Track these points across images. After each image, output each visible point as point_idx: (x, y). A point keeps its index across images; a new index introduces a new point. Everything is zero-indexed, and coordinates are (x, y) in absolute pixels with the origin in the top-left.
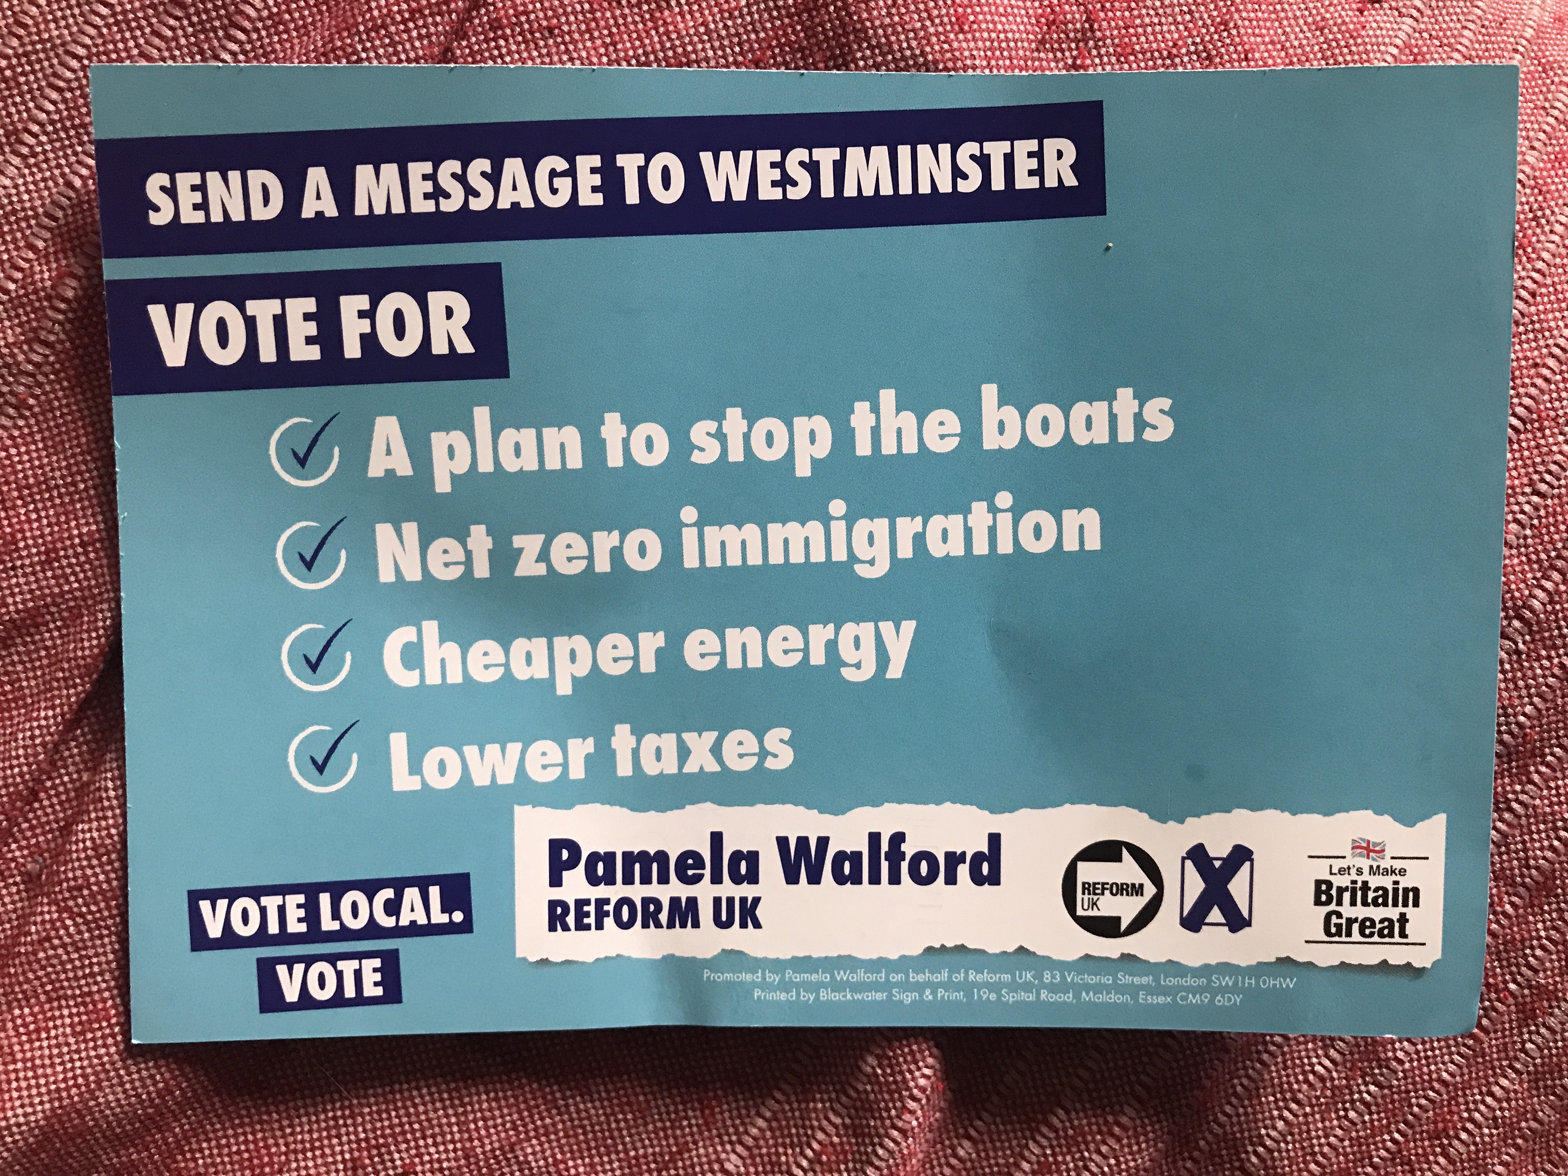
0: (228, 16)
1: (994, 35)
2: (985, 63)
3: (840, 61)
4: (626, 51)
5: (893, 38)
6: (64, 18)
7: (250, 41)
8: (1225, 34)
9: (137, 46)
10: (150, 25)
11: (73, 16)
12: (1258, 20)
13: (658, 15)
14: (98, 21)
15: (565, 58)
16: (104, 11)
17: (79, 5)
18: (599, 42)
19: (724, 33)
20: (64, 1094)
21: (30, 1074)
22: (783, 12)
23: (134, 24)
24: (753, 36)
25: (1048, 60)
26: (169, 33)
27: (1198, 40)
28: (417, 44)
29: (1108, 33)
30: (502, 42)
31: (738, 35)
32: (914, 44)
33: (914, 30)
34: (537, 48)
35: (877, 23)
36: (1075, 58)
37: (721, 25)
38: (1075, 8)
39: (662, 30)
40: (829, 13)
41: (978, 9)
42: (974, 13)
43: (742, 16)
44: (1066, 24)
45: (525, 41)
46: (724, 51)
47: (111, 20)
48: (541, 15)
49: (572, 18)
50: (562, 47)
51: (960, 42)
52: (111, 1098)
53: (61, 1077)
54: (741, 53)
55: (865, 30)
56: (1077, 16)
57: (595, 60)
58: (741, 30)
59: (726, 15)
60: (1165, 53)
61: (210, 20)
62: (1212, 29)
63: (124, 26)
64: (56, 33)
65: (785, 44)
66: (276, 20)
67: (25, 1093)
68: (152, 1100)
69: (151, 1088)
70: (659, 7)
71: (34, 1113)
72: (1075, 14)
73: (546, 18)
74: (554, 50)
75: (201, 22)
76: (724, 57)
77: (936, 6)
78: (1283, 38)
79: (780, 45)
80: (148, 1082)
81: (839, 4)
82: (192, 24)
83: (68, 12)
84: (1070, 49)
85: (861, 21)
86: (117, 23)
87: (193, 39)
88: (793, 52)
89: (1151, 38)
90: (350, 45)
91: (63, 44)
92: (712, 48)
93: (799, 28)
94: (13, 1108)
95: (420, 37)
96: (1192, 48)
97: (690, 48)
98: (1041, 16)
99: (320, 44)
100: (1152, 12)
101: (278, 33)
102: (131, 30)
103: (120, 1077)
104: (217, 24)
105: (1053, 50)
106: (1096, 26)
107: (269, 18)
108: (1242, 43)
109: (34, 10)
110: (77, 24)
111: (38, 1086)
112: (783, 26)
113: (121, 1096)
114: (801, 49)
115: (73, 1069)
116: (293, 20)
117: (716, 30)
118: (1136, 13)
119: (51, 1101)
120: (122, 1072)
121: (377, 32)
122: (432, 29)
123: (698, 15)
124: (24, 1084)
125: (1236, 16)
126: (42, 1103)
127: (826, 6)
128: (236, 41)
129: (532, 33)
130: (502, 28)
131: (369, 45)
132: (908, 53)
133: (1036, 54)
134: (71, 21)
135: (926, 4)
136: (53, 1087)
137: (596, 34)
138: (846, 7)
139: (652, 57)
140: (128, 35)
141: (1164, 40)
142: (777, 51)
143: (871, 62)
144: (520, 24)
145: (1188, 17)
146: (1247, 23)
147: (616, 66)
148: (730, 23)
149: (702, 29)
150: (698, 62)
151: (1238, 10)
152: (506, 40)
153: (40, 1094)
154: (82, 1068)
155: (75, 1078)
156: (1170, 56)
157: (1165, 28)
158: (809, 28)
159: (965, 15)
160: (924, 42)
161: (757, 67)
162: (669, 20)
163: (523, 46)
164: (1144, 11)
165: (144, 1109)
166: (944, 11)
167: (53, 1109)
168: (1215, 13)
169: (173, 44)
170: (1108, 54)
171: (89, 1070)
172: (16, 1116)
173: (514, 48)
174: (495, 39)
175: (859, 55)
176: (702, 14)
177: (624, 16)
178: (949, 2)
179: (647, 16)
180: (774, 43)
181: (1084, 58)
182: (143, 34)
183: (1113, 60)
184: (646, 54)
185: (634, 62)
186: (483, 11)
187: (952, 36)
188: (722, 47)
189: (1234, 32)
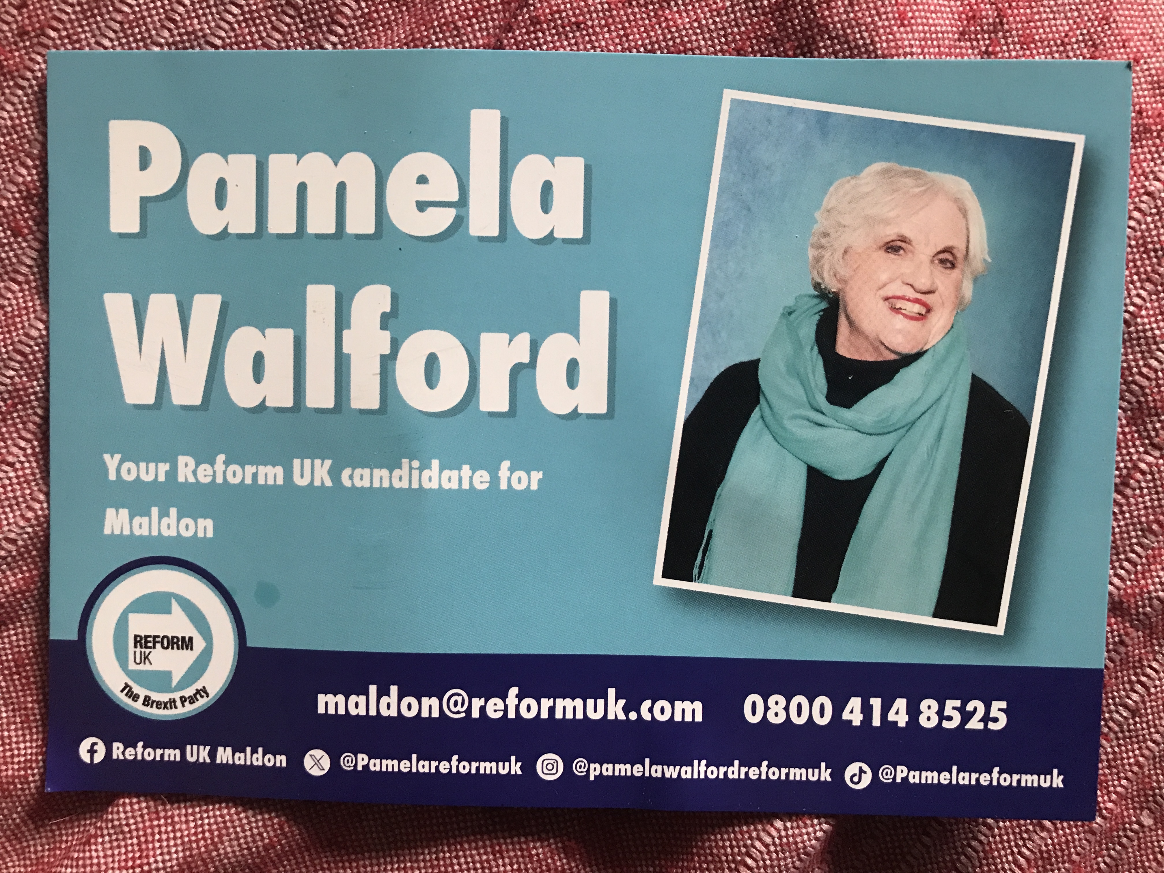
0: (331, 15)
1: (926, 28)
2: (919, 51)
3: (806, 49)
4: (636, 41)
5: (849, 31)
6: (205, 15)
7: (347, 35)
8: (1106, 27)
9: (261, 38)
10: (271, 22)
11: (212, 14)
12: (1131, 16)
13: (660, 13)
14: (230, 17)
15: (589, 46)
16: (236, 10)
17: (216, 5)
18: (614, 34)
19: (713, 27)
20: (194, 845)
21: (170, 828)
22: (760, 11)
23: (258, 21)
24: (736, 30)
25: (967, 48)
26: (286, 29)
27: (1085, 31)
28: (479, 35)
29: (1014, 26)
30: (540, 34)
31: (724, 28)
32: (866, 35)
33: (865, 24)
34: (567, 38)
35: (836, 19)
36: (987, 46)
37: (711, 21)
38: (988, 6)
39: (664, 25)
40: (797, 12)
41: (915, 8)
42: (911, 10)
43: (727, 14)
44: (981, 19)
45: (558, 34)
46: (713, 41)
47: (241, 18)
48: (571, 13)
49: (594, 15)
50: (587, 38)
51: (900, 33)
52: (229, 849)
53: (193, 831)
54: (727, 43)
55: (826, 26)
56: (990, 13)
57: (612, 48)
58: (727, 25)
59: (715, 13)
60: (1059, 42)
61: (317, 18)
62: (1096, 23)
63: (251, 23)
64: (198, 27)
65: (761, 36)
66: (367, 18)
67: (165, 844)
68: (259, 852)
69: (260, 843)
70: (661, 7)
71: (170, 860)
72: (989, 12)
73: (574, 15)
74: (580, 40)
75: (310, 20)
76: (713, 46)
77: (883, 5)
78: (1151, 31)
79: (757, 37)
80: (258, 838)
81: (806, 4)
82: (303, 22)
83: (208, 11)
84: (984, 39)
85: (823, 17)
86: (245, 20)
87: (303, 34)
88: (767, 42)
89: (1048, 30)
90: (427, 37)
91: (204, 36)
92: (704, 39)
93: (772, 23)
94: (154, 856)
95: (481, 29)
96: (1081, 38)
97: (686, 39)
98: (962, 13)
99: (403, 36)
100: (1048, 10)
101: (368, 29)
102: (256, 26)
103: (236, 833)
104: (322, 21)
105: (970, 40)
106: (1005, 20)
107: (361, 17)
108: (1120, 34)
109: (181, 9)
110: (214, 20)
111: (175, 838)
112: (759, 22)
113: (237, 848)
114: (774, 40)
115: (202, 825)
116: (380, 18)
117: (707, 25)
118: (1035, 10)
119: (183, 851)
120: (238, 829)
121: (448, 27)
122: (491, 24)
123: (692, 13)
124: (164, 837)
125: (1115, 13)
126: (177, 852)
127: (795, 6)
128: (336, 34)
129: (564, 27)
130: (540, 23)
131: (441, 36)
132: (861, 42)
133: (957, 43)
134: (210, 17)
135: (875, 3)
136: (186, 839)
137: (613, 28)
138: (811, 6)
139: (656, 46)
140: (253, 29)
141: (1058, 32)
142: (754, 41)
143: (830, 50)
144: (554, 20)
145: (1076, 14)
146: (1123, 19)
147: (628, 53)
148: (718, 20)
149: (696, 24)
150: (692, 50)
151: (1116, 9)
152: (544, 33)
153: (176, 845)
154: (209, 824)
155: (203, 832)
156: (1063, 44)
157: (1058, 22)
158: (780, 23)
159: (905, 12)
160: (874, 33)
161: (739, 54)
162: (670, 17)
163: (556, 37)
164: (1042, 9)
165: (253, 859)
166: (889, 9)
167: (184, 858)
168: (1098, 11)
169: (289, 37)
170: (1014, 43)
171: (214, 827)
172: (156, 862)
173: (549, 38)
174: (534, 32)
175: (821, 44)
176: (696, 13)
177: (634, 14)
178: (893, 2)
179: (652, 14)
180: (752, 35)
181: (995, 46)
182: (265, 29)
183: (1018, 47)
184: (652, 44)
185: (642, 49)
186: (525, 10)
187: (895, 28)
188: (712, 39)
189: (1113, 25)
